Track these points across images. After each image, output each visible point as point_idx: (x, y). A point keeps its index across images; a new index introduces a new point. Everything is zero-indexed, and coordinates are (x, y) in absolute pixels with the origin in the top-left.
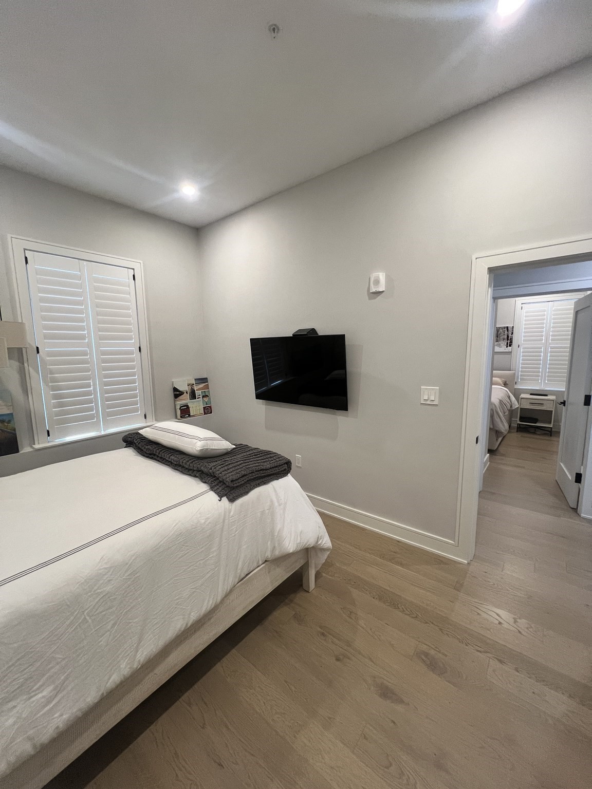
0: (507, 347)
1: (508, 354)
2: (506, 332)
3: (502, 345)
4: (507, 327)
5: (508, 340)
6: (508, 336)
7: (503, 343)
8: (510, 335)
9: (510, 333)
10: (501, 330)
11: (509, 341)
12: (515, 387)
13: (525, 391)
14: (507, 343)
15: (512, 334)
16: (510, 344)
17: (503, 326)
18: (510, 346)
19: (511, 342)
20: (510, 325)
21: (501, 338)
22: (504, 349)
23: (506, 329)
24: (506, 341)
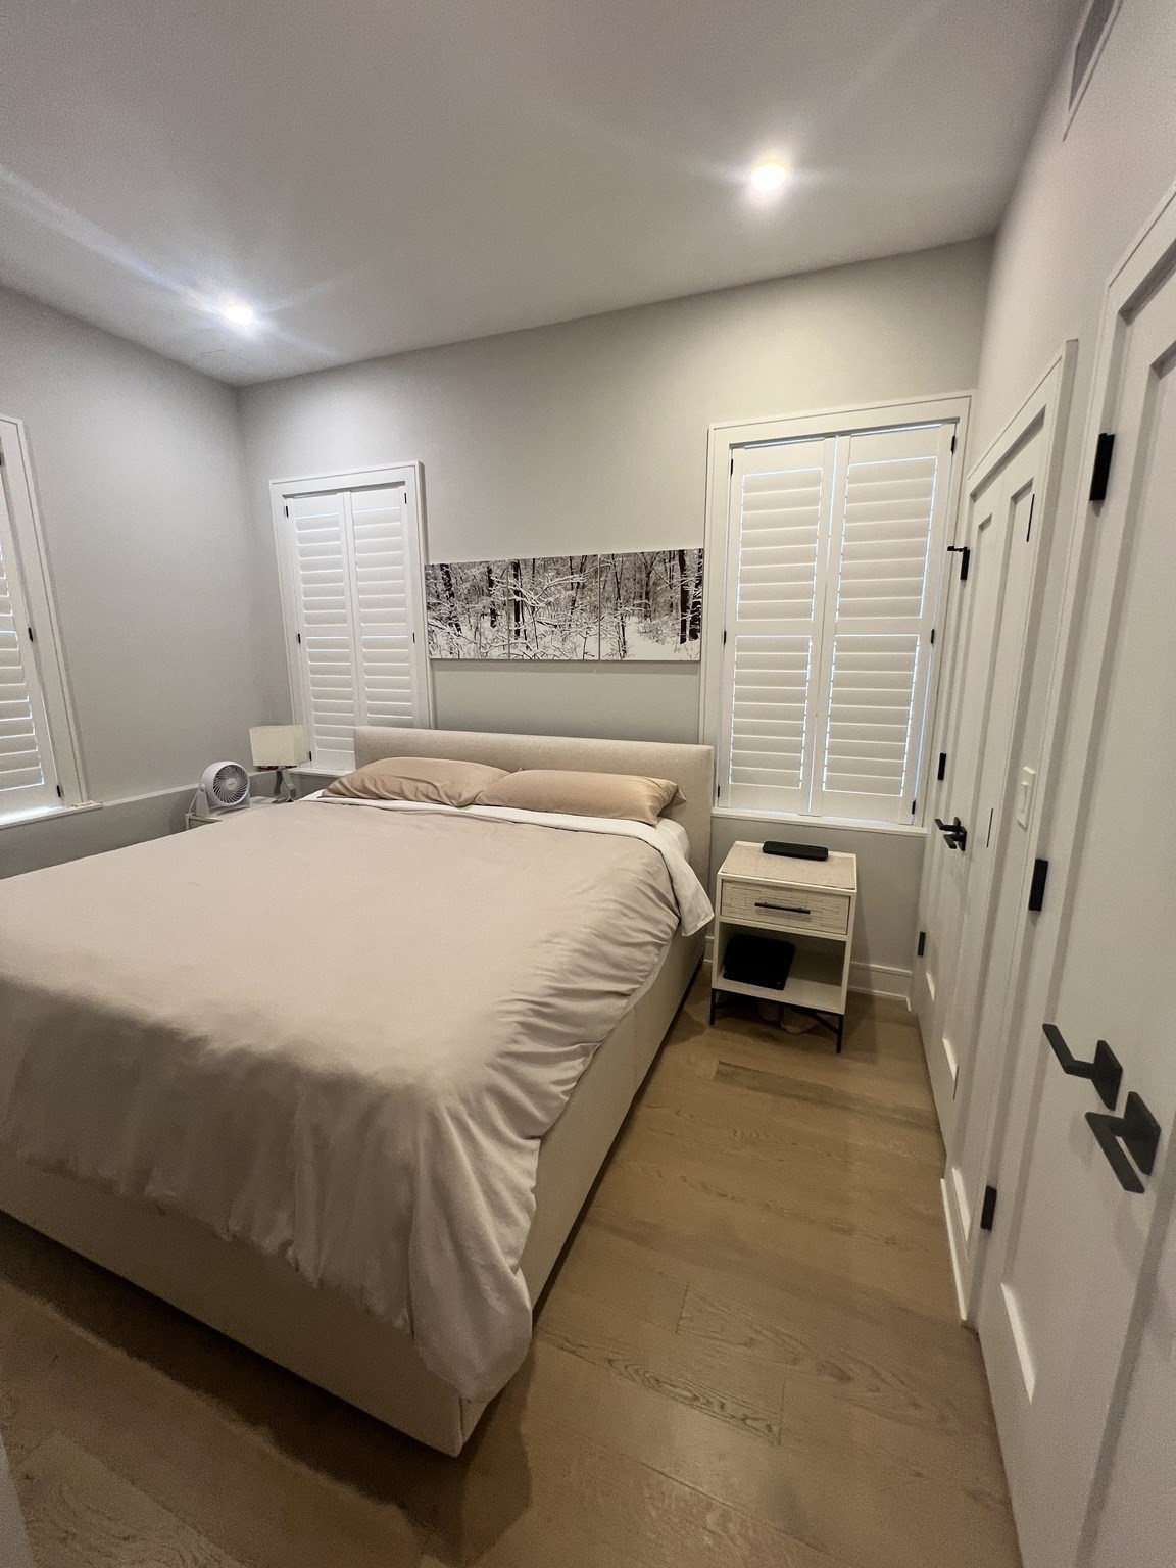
0: (683, 641)
1: (684, 672)
2: (677, 574)
3: (665, 630)
4: (681, 553)
5: (684, 609)
6: (685, 594)
7: (669, 624)
8: (692, 589)
9: (692, 579)
10: (660, 568)
11: (689, 616)
12: (717, 811)
13: (746, 829)
14: (684, 622)
15: (700, 583)
16: (692, 629)
17: (667, 549)
18: (694, 635)
19: (696, 620)
20: (691, 546)
21: (661, 600)
22: (669, 648)
23: (676, 562)
24: (677, 613)
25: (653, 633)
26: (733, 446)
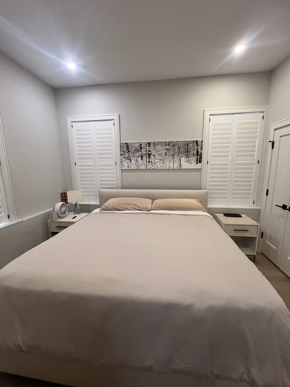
0: (197, 163)
2: (196, 146)
3: (192, 161)
4: (197, 141)
5: (197, 155)
6: (198, 152)
7: (193, 159)
8: (199, 150)
9: (199, 148)
10: (191, 145)
11: (199, 157)
14: (197, 159)
15: (202, 149)
16: (199, 160)
17: (193, 140)
18: (200, 162)
19: (201, 158)
20: (199, 139)
21: (191, 153)
22: (193, 165)
23: (195, 143)
24: (195, 157)
25: (189, 162)
26: (210, 115)
